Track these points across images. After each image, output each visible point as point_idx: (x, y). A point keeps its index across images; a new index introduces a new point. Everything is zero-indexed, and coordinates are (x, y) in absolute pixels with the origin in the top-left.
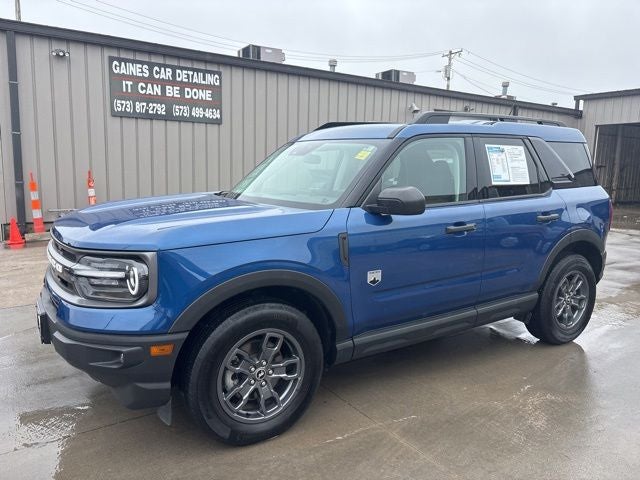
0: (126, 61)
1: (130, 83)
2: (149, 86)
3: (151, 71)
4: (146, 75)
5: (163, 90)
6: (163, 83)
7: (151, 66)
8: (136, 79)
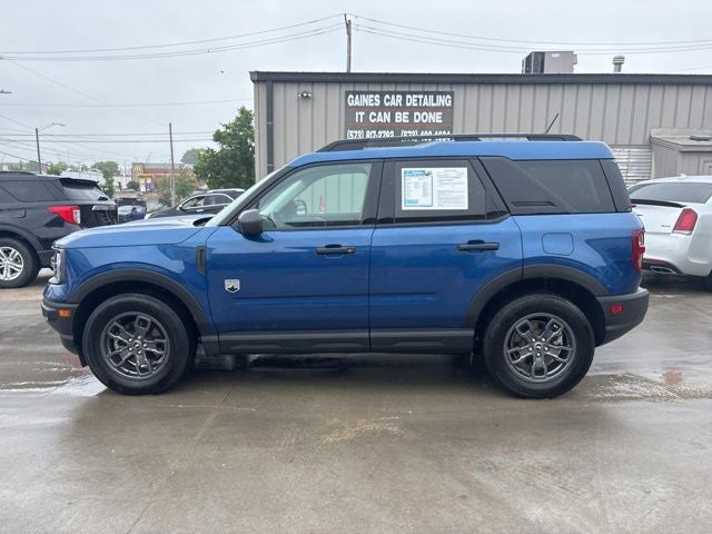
0: (360, 93)
1: (362, 114)
2: (380, 114)
3: (382, 99)
4: (377, 105)
5: (393, 117)
6: (393, 110)
7: (382, 94)
8: (367, 109)
